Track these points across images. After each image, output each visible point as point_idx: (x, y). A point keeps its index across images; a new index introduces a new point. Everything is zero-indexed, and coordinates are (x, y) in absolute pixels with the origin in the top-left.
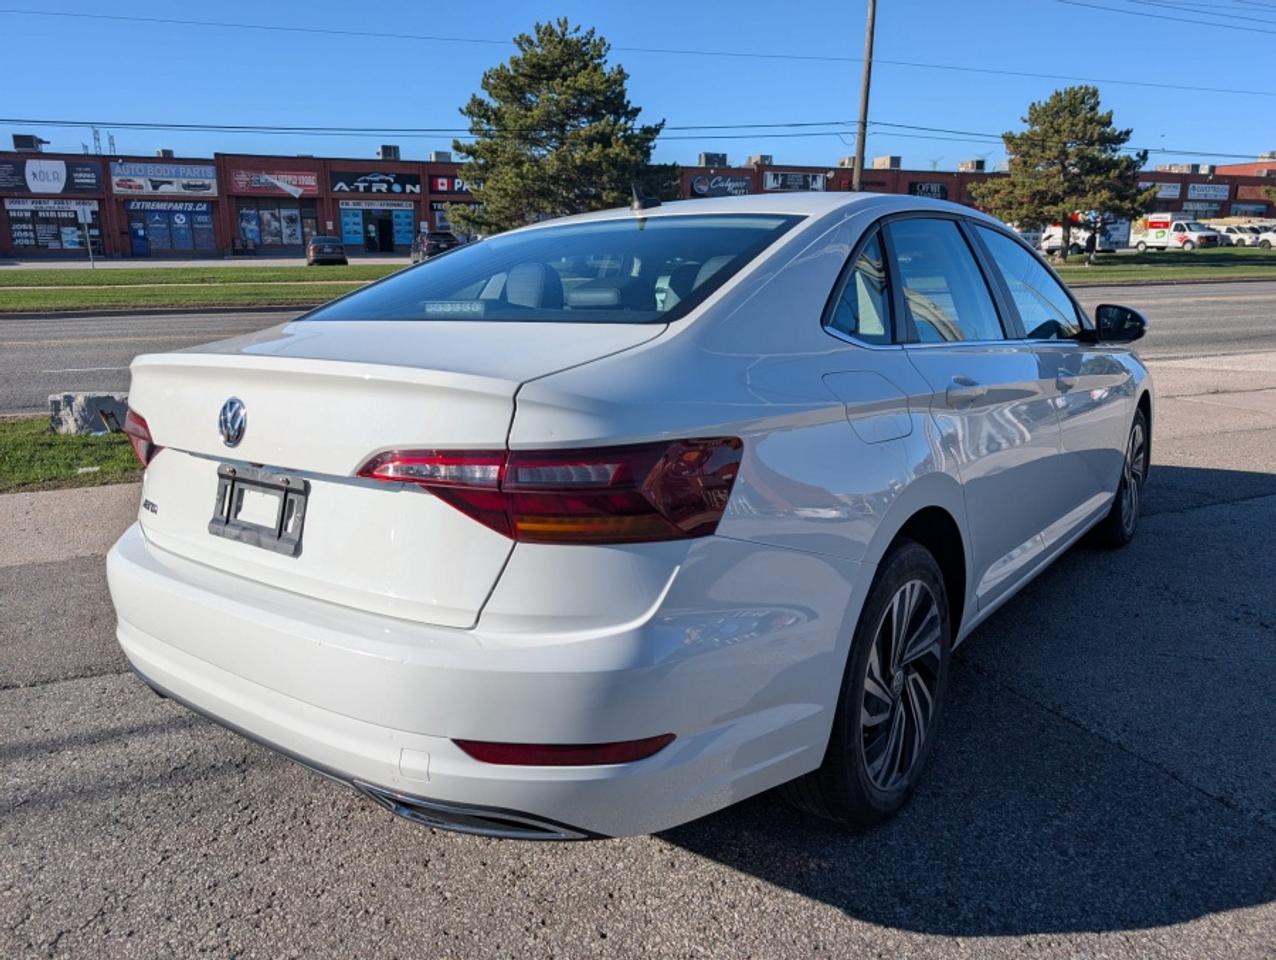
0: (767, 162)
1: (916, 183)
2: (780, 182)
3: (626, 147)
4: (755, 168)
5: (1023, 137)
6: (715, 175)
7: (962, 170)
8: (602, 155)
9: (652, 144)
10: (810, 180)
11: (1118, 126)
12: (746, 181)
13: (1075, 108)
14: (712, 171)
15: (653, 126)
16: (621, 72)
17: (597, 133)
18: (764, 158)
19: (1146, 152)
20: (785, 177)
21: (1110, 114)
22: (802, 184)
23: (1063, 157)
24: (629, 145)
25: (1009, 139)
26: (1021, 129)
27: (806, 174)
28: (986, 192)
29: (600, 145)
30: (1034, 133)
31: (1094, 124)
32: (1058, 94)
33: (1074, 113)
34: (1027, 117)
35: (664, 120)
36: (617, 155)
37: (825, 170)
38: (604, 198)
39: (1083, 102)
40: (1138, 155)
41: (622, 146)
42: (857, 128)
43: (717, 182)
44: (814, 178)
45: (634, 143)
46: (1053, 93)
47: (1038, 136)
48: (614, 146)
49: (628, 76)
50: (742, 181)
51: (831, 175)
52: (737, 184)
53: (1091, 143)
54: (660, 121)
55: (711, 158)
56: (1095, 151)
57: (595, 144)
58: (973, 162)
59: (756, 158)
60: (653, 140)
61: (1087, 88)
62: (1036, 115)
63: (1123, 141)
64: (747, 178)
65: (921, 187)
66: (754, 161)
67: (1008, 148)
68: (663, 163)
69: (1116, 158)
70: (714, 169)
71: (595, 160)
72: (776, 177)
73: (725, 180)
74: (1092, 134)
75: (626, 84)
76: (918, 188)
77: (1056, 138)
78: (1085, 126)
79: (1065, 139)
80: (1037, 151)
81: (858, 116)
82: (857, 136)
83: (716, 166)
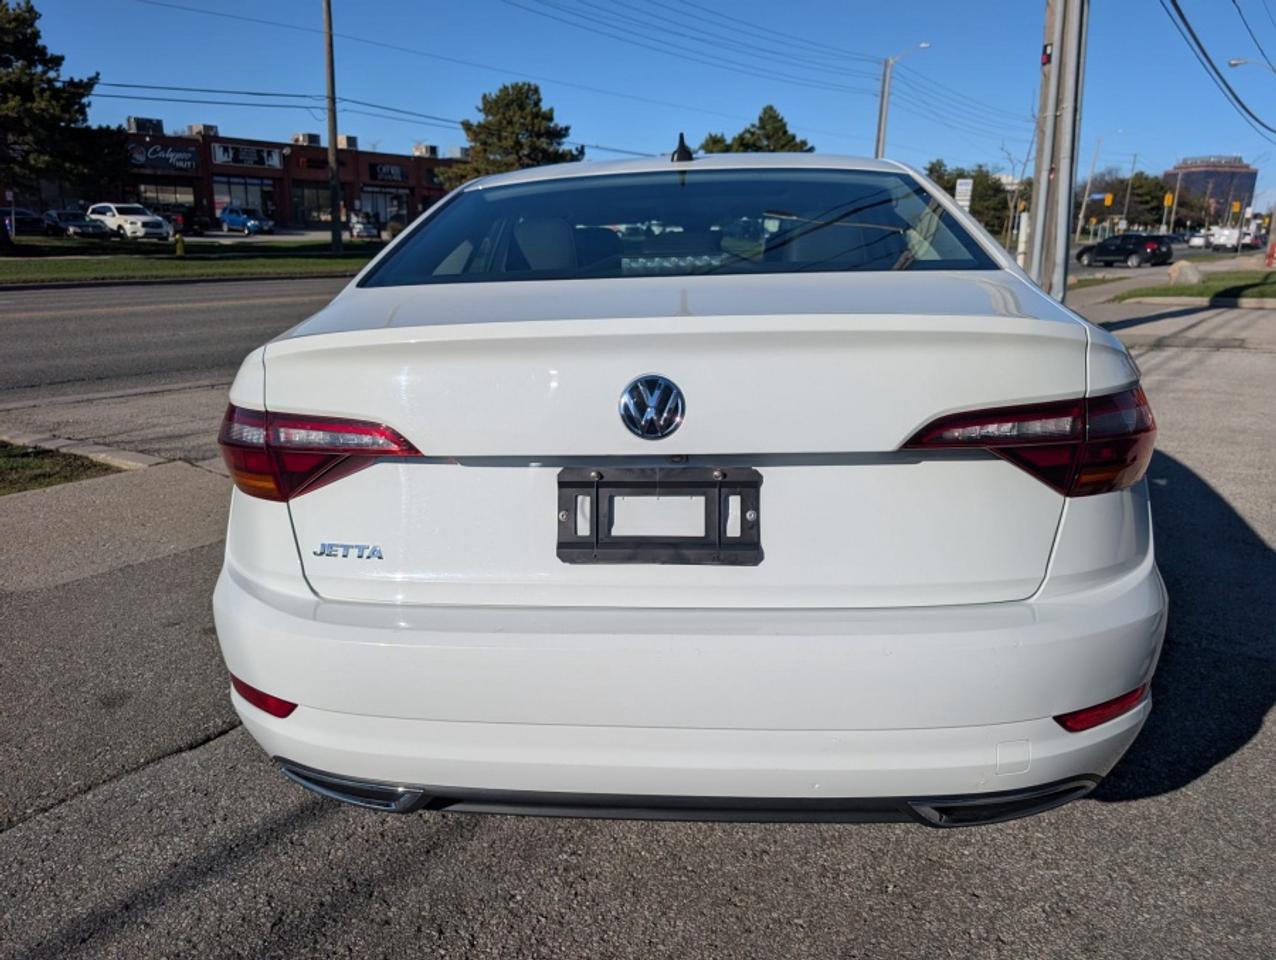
0: (212, 133)
1: (377, 165)
2: (231, 155)
3: (54, 103)
4: (201, 139)
5: (480, 125)
6: (151, 144)
7: (417, 154)
8: (21, 109)
9: (85, 100)
10: (265, 155)
11: (559, 121)
12: (190, 152)
13: (522, 103)
14: (148, 139)
15: (85, 80)
16: (31, 10)
17: (10, 81)
18: (207, 128)
19: (583, 147)
20: (236, 151)
21: (551, 110)
22: (256, 159)
23: (518, 148)
24: (58, 101)
25: (467, 126)
26: (477, 118)
27: (260, 148)
28: (453, 176)
29: (18, 98)
30: (489, 123)
31: (540, 119)
32: (506, 88)
33: (522, 107)
34: (481, 106)
35: (98, 74)
36: (43, 110)
37: (280, 146)
38: (32, 162)
39: (527, 97)
40: (577, 149)
41: (49, 101)
42: (325, 103)
43: (155, 152)
44: (269, 154)
45: (64, 99)
46: (501, 86)
47: (493, 125)
48: (38, 99)
49: (40, 15)
50: (187, 152)
51: (286, 151)
52: (179, 155)
53: (539, 135)
54: (93, 74)
55: (142, 123)
56: (543, 142)
57: (10, 95)
58: (427, 148)
59: (198, 127)
60: (88, 95)
61: (529, 85)
62: (489, 106)
63: (565, 136)
64: (193, 149)
65: (381, 169)
66: (195, 130)
67: (468, 135)
68: (104, 125)
69: (561, 151)
70: (150, 136)
71: (13, 114)
72: (226, 150)
73: (165, 149)
74: (540, 127)
75: (38, 24)
76: (379, 171)
77: (510, 129)
78: (533, 119)
79: (517, 131)
80: (495, 140)
81: (324, 91)
82: (327, 111)
83: (151, 133)
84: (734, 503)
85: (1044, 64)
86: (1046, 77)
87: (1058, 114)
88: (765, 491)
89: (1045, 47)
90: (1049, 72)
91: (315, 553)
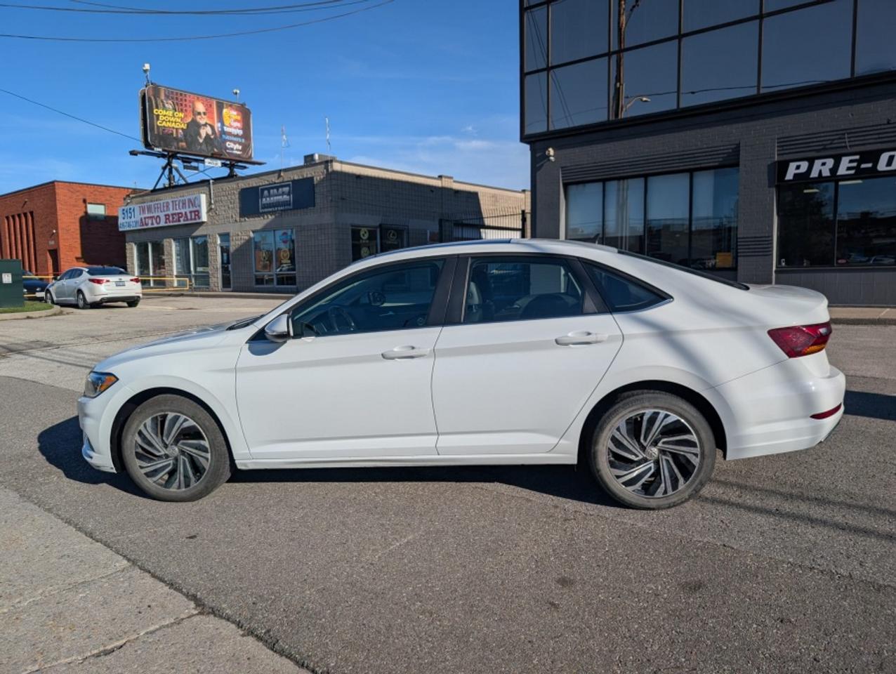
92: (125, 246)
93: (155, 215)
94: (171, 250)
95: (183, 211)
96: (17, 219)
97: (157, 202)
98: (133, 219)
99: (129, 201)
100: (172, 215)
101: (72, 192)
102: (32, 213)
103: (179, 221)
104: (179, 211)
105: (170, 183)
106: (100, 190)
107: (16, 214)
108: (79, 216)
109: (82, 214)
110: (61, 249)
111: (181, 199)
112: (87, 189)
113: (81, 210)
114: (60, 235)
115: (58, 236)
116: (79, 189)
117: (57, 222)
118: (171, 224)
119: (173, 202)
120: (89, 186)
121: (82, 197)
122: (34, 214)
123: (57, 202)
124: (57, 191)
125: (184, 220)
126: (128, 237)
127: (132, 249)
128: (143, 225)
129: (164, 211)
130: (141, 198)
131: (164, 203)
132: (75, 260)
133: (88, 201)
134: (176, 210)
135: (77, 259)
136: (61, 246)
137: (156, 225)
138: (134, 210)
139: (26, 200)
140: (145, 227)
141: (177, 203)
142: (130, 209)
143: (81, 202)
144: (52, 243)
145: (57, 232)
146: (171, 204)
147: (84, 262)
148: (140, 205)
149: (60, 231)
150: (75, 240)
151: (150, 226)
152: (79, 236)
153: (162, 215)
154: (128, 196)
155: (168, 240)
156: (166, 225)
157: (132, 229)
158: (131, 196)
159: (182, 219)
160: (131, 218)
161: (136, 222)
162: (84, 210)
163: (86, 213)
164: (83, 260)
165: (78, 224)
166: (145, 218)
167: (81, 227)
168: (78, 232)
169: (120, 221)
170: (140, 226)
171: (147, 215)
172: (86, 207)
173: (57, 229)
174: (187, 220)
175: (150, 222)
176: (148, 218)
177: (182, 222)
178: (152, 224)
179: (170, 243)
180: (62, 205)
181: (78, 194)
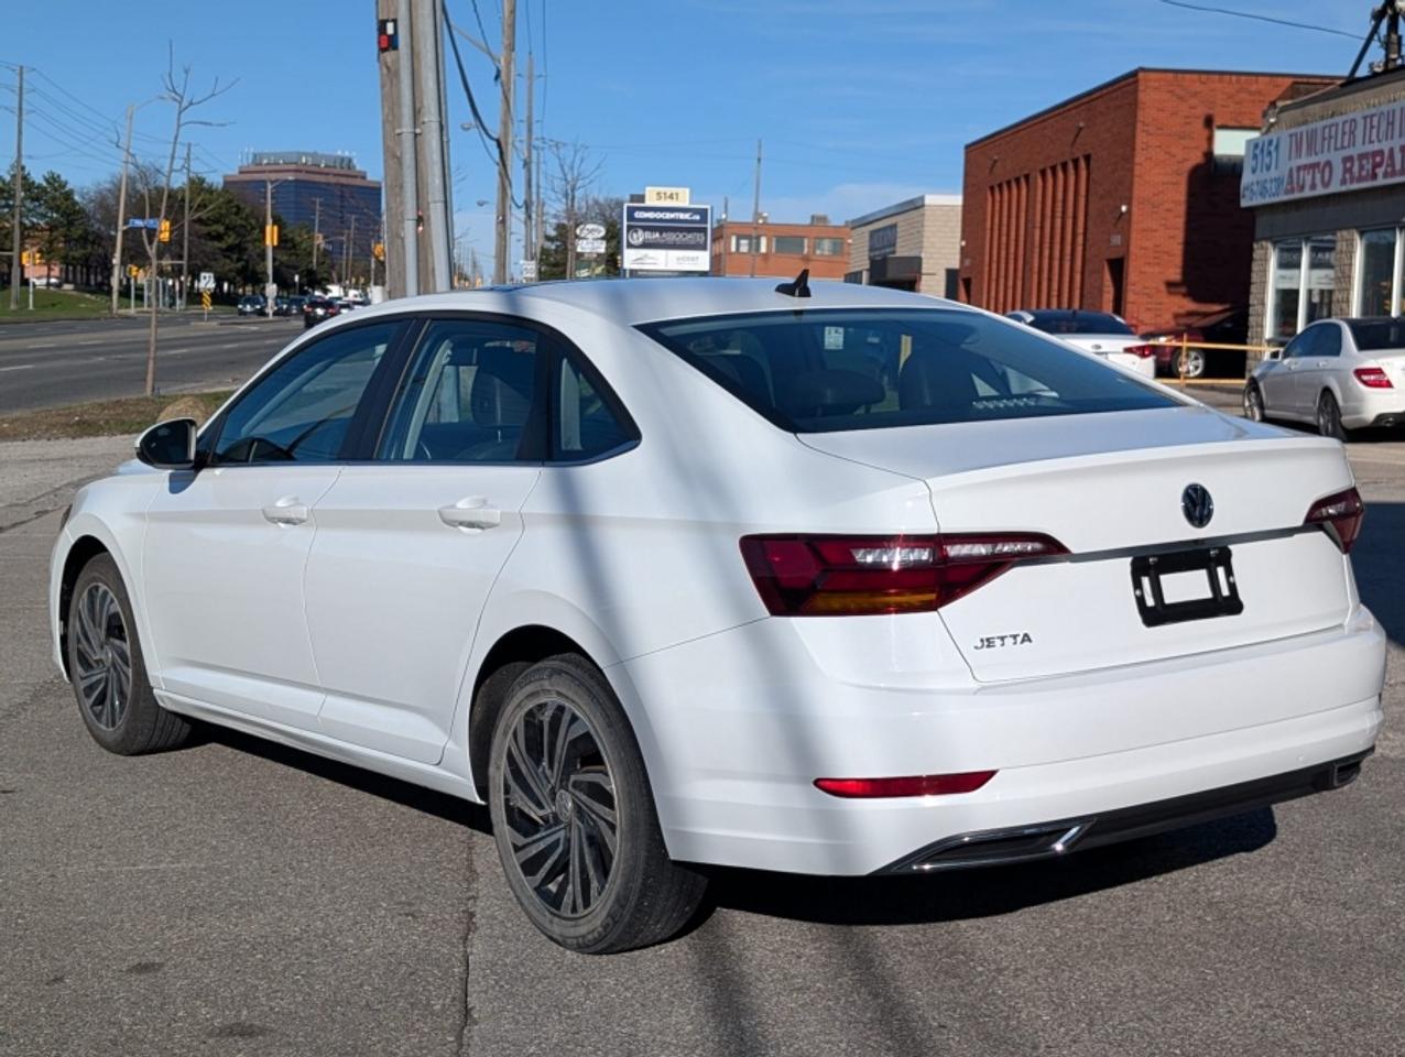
84: (1221, 571)
85: (383, 50)
86: (391, 74)
87: (418, 131)
88: (1234, 561)
89: (382, 25)
90: (397, 61)
91: (976, 648)
92: (1251, 250)
93: (1321, 158)
94: (1350, 265)
95: (1385, 146)
96: (1060, 175)
97: (1330, 121)
98: (1273, 173)
99: (1272, 120)
100: (1362, 156)
101: (1181, 99)
102: (1087, 158)
103: (1374, 176)
104: (1376, 147)
105: (1388, 60)
106: (1254, 88)
107: (1058, 162)
108: (1189, 165)
109: (1197, 158)
110: (1132, 257)
111: (1385, 108)
112: (1218, 86)
113: (1197, 148)
114: (1135, 218)
115: (1129, 222)
116: (1198, 87)
117: (1132, 183)
118: (1355, 186)
119: (1365, 118)
120: (1227, 77)
121: (1202, 111)
122: (1092, 162)
123: (1139, 125)
124: (1141, 96)
125: (1386, 175)
126: (1262, 223)
127: (1266, 260)
128: (1292, 191)
129: (1343, 147)
130: (1299, 111)
131: (1344, 123)
132: (1163, 287)
133: (1217, 122)
134: (1371, 142)
135: (1170, 285)
136: (1133, 249)
137: (1320, 191)
138: (1277, 147)
139: (1081, 124)
140: (1297, 195)
141: (1375, 119)
142: (1270, 143)
143: (1200, 123)
144: (1117, 240)
145: (1129, 211)
146: (1361, 123)
147: (1184, 295)
148: (1293, 131)
149: (1135, 209)
150: (1171, 233)
151: (1307, 193)
152: (1181, 222)
153: (1336, 158)
154: (1273, 104)
155: (1345, 233)
156: (1344, 188)
157: (1268, 200)
158: (1280, 104)
159: (1380, 171)
160: (1268, 168)
161: (1278, 180)
162: (1204, 147)
163: (1209, 154)
164: (1183, 290)
165: (1183, 188)
166: (1299, 168)
167: (1191, 194)
168: (1182, 209)
169: (1247, 178)
170: (1287, 192)
171: (1305, 160)
172: (1210, 139)
173: (1129, 205)
174: (1393, 174)
175: (1309, 179)
176: (1306, 167)
177: (1381, 181)
178: (1313, 186)
179: (1351, 243)
180: (1148, 133)
181: (1194, 102)
